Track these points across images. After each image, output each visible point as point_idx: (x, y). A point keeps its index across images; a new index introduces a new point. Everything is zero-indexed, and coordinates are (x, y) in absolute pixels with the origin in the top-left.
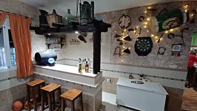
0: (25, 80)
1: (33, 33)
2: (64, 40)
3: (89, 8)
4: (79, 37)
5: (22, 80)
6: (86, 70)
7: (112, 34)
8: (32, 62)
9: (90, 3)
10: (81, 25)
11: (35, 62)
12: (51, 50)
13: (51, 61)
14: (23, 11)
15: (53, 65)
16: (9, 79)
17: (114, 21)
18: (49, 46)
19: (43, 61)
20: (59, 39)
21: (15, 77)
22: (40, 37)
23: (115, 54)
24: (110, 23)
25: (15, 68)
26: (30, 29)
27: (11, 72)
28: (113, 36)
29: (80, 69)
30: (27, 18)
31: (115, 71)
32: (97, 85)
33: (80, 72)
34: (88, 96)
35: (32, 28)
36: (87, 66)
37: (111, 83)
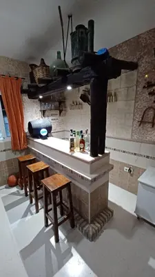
0: (20, 153)
1: (25, 98)
2: (62, 104)
3: (84, 35)
4: (81, 98)
5: (17, 153)
6: (81, 149)
7: (137, 81)
8: (24, 133)
9: (87, 26)
10: (73, 73)
11: (28, 134)
12: (47, 118)
13: (44, 132)
14: (13, 71)
15: (45, 138)
16: (4, 151)
17: (145, 54)
18: (44, 113)
19: (34, 133)
20: (57, 103)
21: (9, 150)
22: (34, 102)
23: (142, 122)
24: (135, 60)
25: (9, 139)
26: (21, 93)
27: (5, 143)
28: (141, 86)
29: (72, 146)
30: (17, 78)
31: (141, 155)
32: (94, 176)
33: (71, 151)
34: (81, 189)
35: (23, 92)
36: (82, 142)
37: (132, 175)
